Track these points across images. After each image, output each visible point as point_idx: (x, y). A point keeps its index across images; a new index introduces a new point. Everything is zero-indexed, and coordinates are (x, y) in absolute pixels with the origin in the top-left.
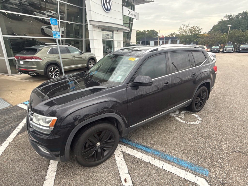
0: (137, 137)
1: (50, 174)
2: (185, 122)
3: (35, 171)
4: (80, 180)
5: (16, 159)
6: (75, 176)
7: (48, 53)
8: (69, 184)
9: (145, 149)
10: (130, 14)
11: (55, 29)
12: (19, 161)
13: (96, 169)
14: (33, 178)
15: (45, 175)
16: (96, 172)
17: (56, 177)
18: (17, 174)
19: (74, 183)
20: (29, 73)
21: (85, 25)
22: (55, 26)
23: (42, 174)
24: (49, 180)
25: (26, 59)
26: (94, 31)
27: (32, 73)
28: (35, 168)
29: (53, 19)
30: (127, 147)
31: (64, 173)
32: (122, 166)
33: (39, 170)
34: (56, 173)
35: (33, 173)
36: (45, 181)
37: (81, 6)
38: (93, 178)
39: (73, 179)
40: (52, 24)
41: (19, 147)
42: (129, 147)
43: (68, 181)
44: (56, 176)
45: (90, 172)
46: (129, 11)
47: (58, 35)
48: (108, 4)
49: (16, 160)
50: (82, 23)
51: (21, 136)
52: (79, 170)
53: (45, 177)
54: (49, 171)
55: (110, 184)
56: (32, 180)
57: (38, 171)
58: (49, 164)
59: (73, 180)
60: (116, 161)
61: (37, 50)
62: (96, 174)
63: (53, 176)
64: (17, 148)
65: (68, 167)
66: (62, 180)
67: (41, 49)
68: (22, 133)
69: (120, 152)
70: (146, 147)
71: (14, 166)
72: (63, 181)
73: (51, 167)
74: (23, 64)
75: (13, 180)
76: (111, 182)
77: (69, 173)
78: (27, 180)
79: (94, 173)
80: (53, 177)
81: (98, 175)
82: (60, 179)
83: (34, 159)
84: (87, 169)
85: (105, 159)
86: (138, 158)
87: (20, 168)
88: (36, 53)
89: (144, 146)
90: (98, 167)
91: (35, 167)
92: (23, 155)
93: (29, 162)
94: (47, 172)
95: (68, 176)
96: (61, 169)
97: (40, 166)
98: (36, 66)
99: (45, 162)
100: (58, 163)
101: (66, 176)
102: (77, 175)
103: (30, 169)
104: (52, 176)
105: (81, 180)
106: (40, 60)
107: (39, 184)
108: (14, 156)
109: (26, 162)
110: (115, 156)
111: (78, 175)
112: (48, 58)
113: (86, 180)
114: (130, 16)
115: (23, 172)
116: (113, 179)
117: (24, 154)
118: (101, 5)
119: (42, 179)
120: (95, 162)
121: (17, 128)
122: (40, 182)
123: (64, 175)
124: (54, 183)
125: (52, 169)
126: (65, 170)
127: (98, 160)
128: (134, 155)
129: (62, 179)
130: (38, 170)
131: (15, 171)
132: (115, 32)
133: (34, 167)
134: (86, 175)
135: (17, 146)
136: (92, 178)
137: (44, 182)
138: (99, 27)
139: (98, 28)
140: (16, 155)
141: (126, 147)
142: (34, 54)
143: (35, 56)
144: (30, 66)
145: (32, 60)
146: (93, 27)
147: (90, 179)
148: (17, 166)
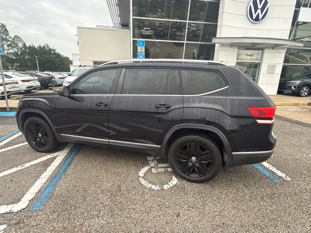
22: (141, 47)
26: (220, 51)
48: (259, 11)
132: (267, 51)
138: (232, 45)
139: (231, 47)
146: (221, 46)
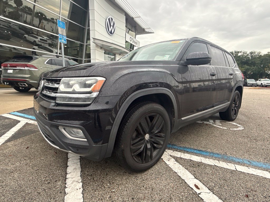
0: (180, 142)
1: (73, 185)
2: (226, 128)
3: (45, 184)
4: (126, 191)
5: (7, 169)
6: (116, 186)
7: (45, 63)
8: (110, 197)
9: (198, 152)
10: (132, 41)
11: (62, 33)
12: (12, 172)
13: (144, 175)
14: (43, 193)
15: (63, 187)
16: (146, 180)
17: (83, 190)
18: (10, 190)
19: (118, 196)
20: (19, 83)
21: (86, 45)
22: (62, 29)
23: (58, 186)
24: (73, 193)
25: (17, 67)
26: (96, 50)
27: (22, 83)
28: (44, 180)
29: (61, 22)
30: (174, 151)
31: (95, 183)
32: (180, 171)
33: (52, 182)
34: (81, 184)
35: (42, 186)
36: (65, 195)
37: (84, 26)
38: (145, 187)
39: (114, 190)
40: (60, 26)
41: (10, 156)
42: (177, 151)
43: (106, 193)
44: (83, 187)
45: (137, 180)
46: (131, 38)
47: (64, 39)
48: (112, 27)
49: (7, 171)
50: (84, 43)
51: (12, 144)
52: (118, 179)
53: (65, 190)
54: (69, 182)
55: (176, 192)
56: (41, 195)
57: (49, 183)
58: (67, 174)
59: (114, 192)
60: (169, 166)
61: (33, 58)
62: (147, 181)
63: (78, 188)
64: (6, 156)
65: (100, 175)
66: (95, 193)
67: (38, 58)
68: (12, 140)
69: (168, 156)
70: (199, 150)
71: (5, 178)
72: (98, 194)
73: (72, 177)
74: (11, 73)
75: (5, 198)
76: (176, 190)
77: (104, 183)
78: (31, 196)
79: (144, 180)
80: (79, 190)
81: (151, 183)
82: (92, 192)
83: (38, 168)
84: (130, 176)
85: (154, 163)
86: (196, 161)
87: (15, 181)
88: (31, 61)
89: (195, 150)
90: (146, 173)
91: (43, 178)
92: (18, 165)
93: (31, 172)
94: (66, 184)
95: (104, 187)
96: (87, 178)
97: (52, 177)
98: (29, 76)
99: (59, 172)
100: (81, 172)
101: (100, 187)
102: (118, 185)
103: (35, 181)
104: (76, 188)
105: (128, 190)
106: (35, 69)
107: (56, 200)
108: (3, 166)
109: (26, 173)
110: (164, 161)
111: (120, 185)
112: (45, 68)
113: (136, 190)
114: (131, 42)
115: (22, 185)
116: (177, 186)
117: (21, 164)
118: (105, 27)
119: (59, 193)
120: (143, 164)
121: (3, 136)
122: (57, 198)
123: (96, 186)
124: (83, 197)
125: (73, 179)
126: (95, 179)
127: (146, 163)
128: (189, 159)
129: (95, 191)
130: (49, 181)
131: (6, 185)
132: (117, 56)
133: (41, 178)
134: (134, 184)
135: (6, 154)
136: (143, 187)
137: (64, 197)
139: (101, 49)
140: (6, 165)
141: (172, 151)
142: (29, 62)
143: (29, 64)
144: (21, 75)
145: (25, 67)
146: (96, 46)
147: (142, 188)
148: (11, 179)
